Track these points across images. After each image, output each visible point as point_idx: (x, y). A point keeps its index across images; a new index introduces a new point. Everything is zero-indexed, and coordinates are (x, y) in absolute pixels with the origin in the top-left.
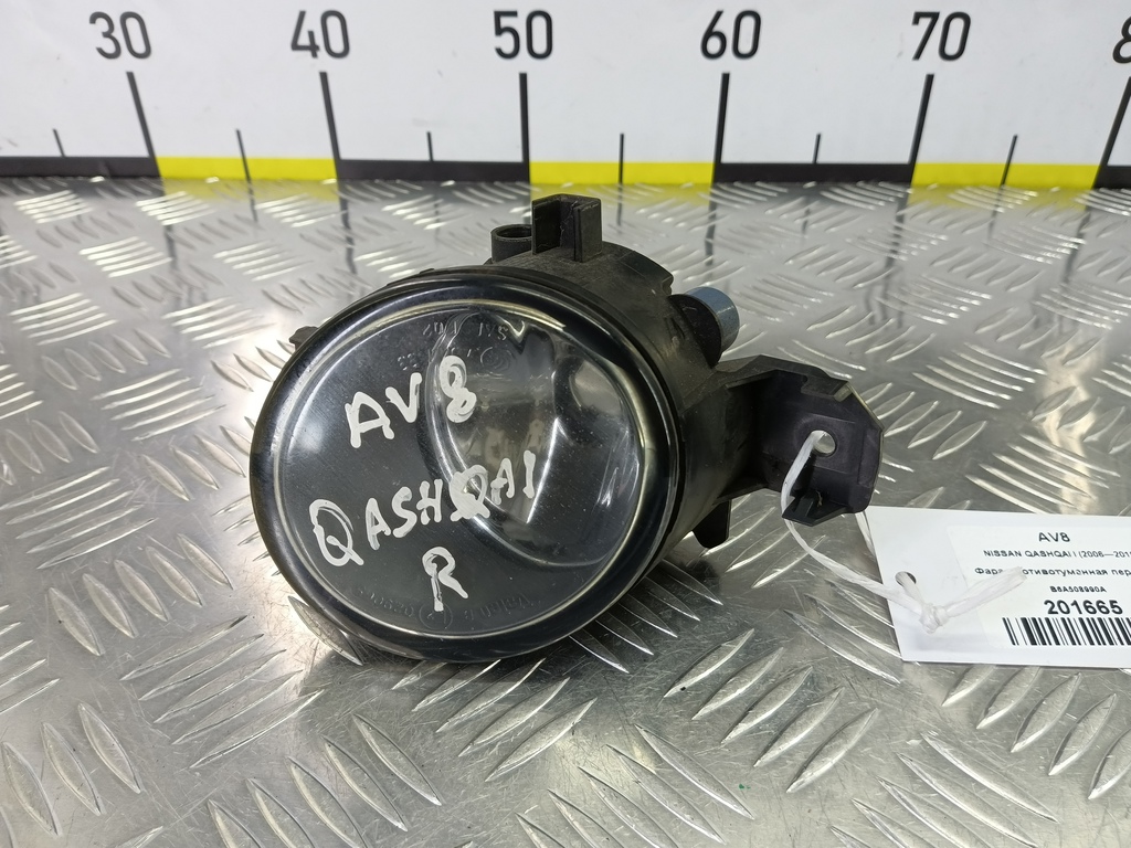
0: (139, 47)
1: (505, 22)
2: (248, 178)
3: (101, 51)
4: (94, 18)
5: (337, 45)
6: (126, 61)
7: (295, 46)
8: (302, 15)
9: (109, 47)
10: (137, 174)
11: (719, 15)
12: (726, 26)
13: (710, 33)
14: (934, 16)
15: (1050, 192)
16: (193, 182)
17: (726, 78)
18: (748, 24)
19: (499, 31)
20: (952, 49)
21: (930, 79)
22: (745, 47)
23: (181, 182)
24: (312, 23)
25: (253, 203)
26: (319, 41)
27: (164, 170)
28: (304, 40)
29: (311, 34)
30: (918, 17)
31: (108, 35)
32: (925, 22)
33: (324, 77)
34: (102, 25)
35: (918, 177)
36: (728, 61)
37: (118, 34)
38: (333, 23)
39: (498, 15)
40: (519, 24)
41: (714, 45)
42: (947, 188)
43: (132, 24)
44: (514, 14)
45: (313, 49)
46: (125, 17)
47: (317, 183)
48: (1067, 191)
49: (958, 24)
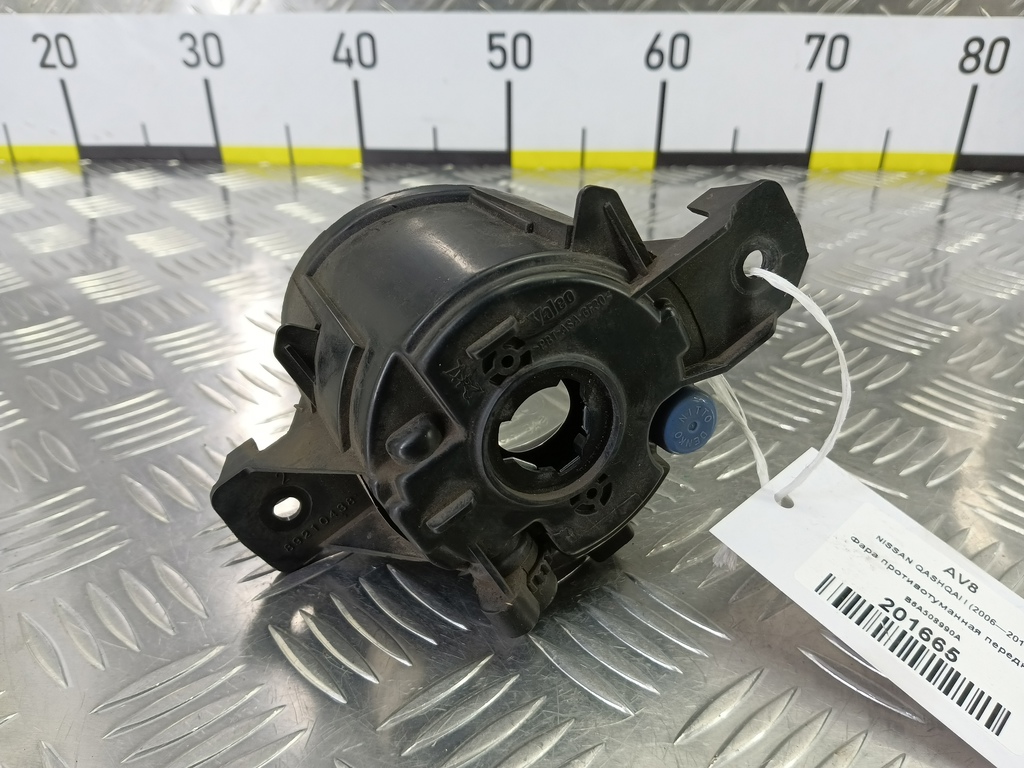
0: (215, 58)
1: (497, 41)
2: (292, 162)
3: (187, 63)
4: (183, 36)
5: (367, 58)
6: (204, 70)
7: (336, 59)
8: (342, 37)
9: (192, 59)
10: (204, 159)
11: (658, 37)
12: (664, 45)
13: (652, 50)
14: (822, 38)
15: (918, 175)
16: (248, 166)
17: (664, 86)
18: (681, 43)
19: (492, 47)
20: (837, 60)
21: (820, 86)
22: (679, 59)
23: (238, 165)
24: (350, 42)
25: (294, 180)
26: (354, 55)
27: (227, 156)
28: (342, 54)
29: (348, 51)
30: (810, 38)
31: (192, 50)
32: (815, 42)
33: (356, 84)
34: (188, 42)
35: (815, 162)
36: (665, 71)
37: (200, 49)
38: (366, 42)
39: (491, 36)
40: (507, 43)
41: (655, 59)
42: (836, 172)
43: (212, 42)
44: (502, 35)
45: (349, 61)
46: (206, 36)
47: (346, 168)
48: (931, 174)
49: (840, 45)
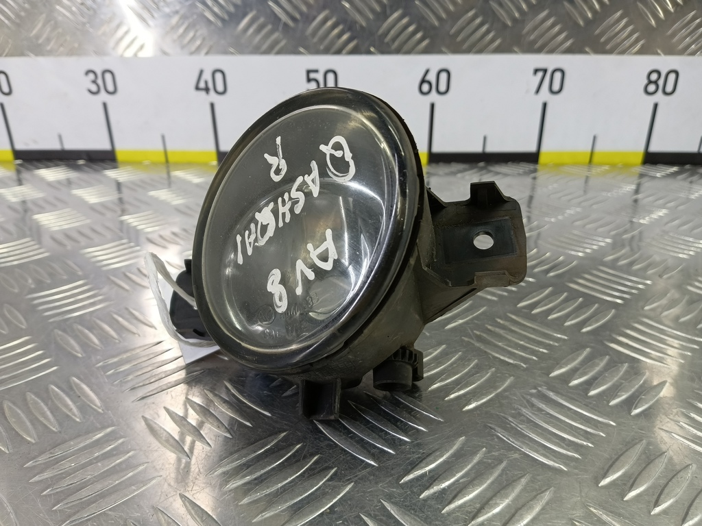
0: (111, 88)
1: (312, 75)
2: (167, 161)
3: (90, 91)
4: (88, 72)
5: (220, 88)
6: (103, 96)
7: (197, 88)
8: (201, 72)
9: (94, 88)
10: (103, 159)
11: (427, 72)
12: (432, 77)
13: (423, 81)
14: (545, 71)
15: (618, 167)
16: (135, 164)
17: (432, 106)
18: (444, 76)
19: (309, 80)
20: (556, 87)
21: (545, 105)
22: (443, 88)
23: (128, 163)
24: (207, 76)
25: (168, 173)
26: (210, 85)
27: (120, 156)
28: (202, 85)
29: (206, 83)
30: (536, 71)
31: (94, 82)
32: (540, 74)
33: (212, 106)
34: (91, 76)
35: (542, 159)
36: (434, 96)
37: (100, 81)
38: (219, 76)
39: (308, 72)
40: (320, 77)
41: (425, 87)
42: (558, 166)
43: (108, 76)
44: (316, 71)
45: (207, 90)
46: (104, 72)
47: (206, 165)
48: (627, 166)
49: (558, 75)
